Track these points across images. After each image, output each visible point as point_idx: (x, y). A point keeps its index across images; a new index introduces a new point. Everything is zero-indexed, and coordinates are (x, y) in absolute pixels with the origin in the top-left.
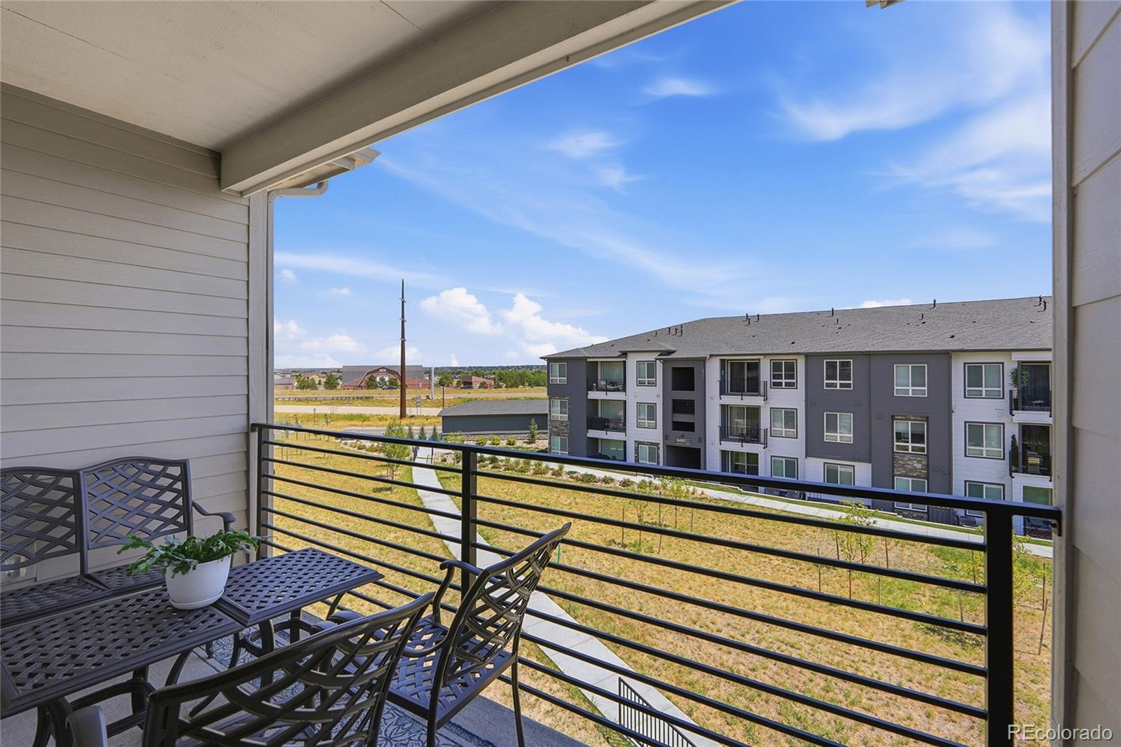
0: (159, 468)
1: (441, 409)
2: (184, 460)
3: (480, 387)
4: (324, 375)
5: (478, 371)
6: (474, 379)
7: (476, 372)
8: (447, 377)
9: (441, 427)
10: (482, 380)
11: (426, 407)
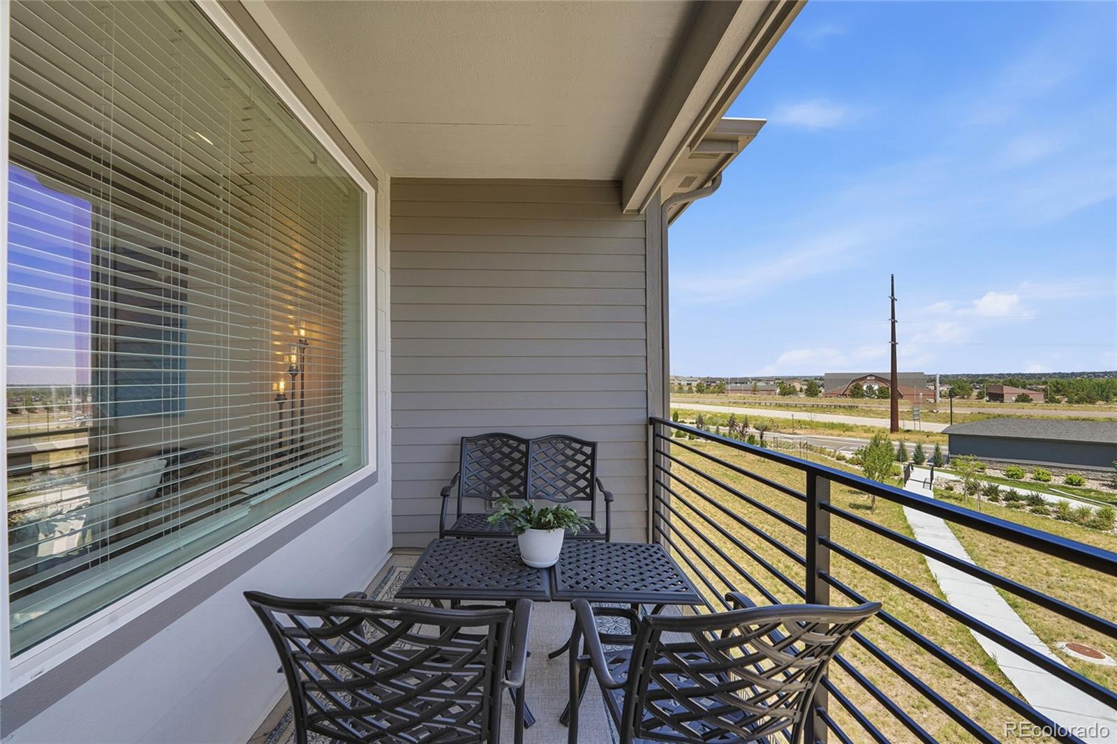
0: (578, 446)
1: (948, 425)
2: (594, 442)
3: (1016, 401)
4: (806, 383)
5: (1014, 380)
6: (1006, 389)
7: (1010, 381)
8: (959, 387)
9: (947, 448)
10: (1021, 391)
11: (926, 421)
